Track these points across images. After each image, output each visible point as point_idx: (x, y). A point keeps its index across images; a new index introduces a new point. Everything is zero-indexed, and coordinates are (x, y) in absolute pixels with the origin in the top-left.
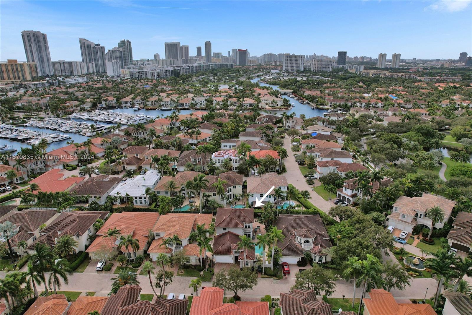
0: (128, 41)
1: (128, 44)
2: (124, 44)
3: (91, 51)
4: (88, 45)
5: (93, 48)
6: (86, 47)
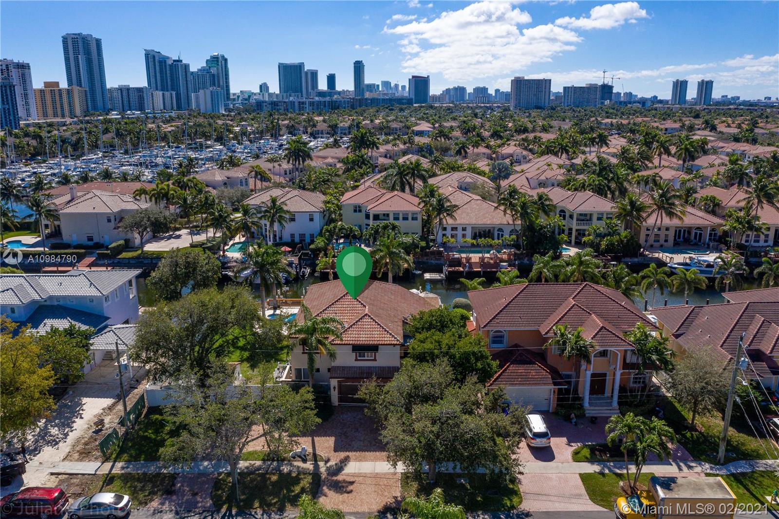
0: (223, 57)
1: (223, 62)
2: (218, 61)
3: (166, 72)
4: (160, 62)
5: (171, 66)
6: (157, 64)
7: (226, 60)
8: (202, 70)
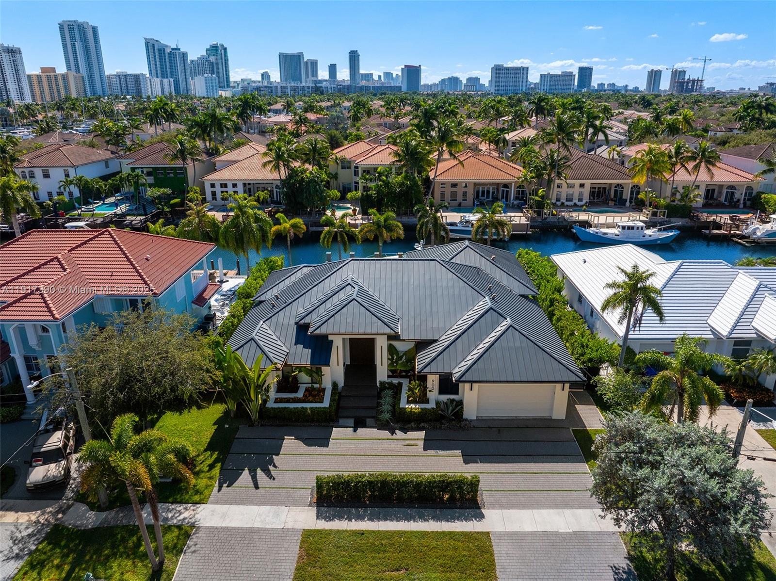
0: (223, 46)
1: (223, 51)
2: (217, 50)
3: (165, 59)
4: (159, 50)
5: (170, 54)
6: (157, 53)
7: (225, 49)
8: (202, 58)
